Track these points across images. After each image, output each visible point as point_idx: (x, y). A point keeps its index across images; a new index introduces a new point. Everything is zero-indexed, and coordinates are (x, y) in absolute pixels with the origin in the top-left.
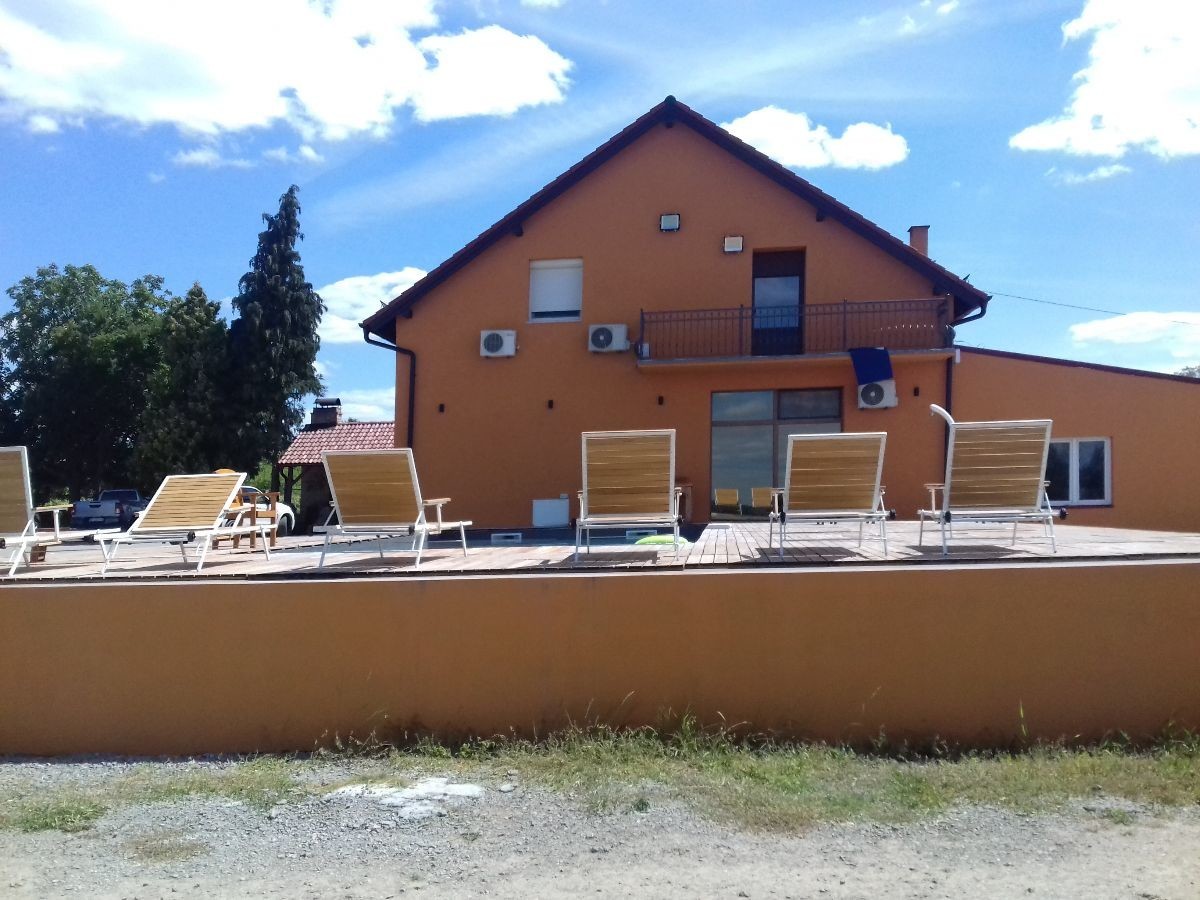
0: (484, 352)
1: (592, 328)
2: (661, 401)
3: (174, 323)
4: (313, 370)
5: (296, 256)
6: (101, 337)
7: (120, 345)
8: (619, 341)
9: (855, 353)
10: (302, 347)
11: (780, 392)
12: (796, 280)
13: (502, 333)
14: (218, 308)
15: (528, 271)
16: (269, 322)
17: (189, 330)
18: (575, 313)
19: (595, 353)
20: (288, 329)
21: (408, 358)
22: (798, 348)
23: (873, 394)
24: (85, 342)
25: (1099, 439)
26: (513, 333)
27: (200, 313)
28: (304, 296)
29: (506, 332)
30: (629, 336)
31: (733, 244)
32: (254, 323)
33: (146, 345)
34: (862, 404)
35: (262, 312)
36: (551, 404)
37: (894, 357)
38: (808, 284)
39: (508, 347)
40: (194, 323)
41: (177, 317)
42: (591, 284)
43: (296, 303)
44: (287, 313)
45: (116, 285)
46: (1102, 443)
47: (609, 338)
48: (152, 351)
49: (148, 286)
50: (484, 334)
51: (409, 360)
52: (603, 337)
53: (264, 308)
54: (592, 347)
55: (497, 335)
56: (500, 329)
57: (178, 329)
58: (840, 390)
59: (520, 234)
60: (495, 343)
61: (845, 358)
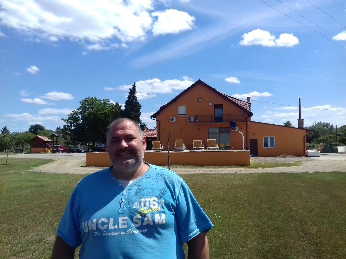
0: (170, 121)
1: (188, 117)
2: (200, 129)
3: (114, 110)
4: (140, 119)
5: (136, 97)
6: (100, 112)
7: (103, 114)
8: (192, 119)
9: (230, 122)
10: (138, 115)
11: (220, 128)
12: (221, 109)
13: (173, 118)
14: (121, 107)
15: (178, 107)
16: (131, 110)
17: (116, 111)
18: (185, 114)
20: (135, 111)
21: (158, 122)
22: (222, 121)
23: (234, 129)
24: (97, 113)
25: (272, 137)
26: (175, 118)
27: (118, 108)
28: (137, 104)
30: (194, 119)
31: (211, 104)
32: (129, 110)
33: (108, 114)
34: (232, 130)
35: (130, 108)
36: (182, 130)
37: (236, 123)
38: (223, 110)
39: (174, 120)
40: (117, 110)
41: (115, 109)
42: (188, 110)
43: (136, 106)
44: (135, 108)
45: (100, 100)
46: (273, 138)
47: (191, 118)
48: (109, 115)
49: (106, 101)
50: (170, 118)
51: (159, 123)
52: (190, 119)
53: (130, 107)
54: (188, 120)
56: (173, 117)
57: (114, 111)
58: (229, 128)
59: (176, 101)
60: (172, 120)
61: (229, 123)
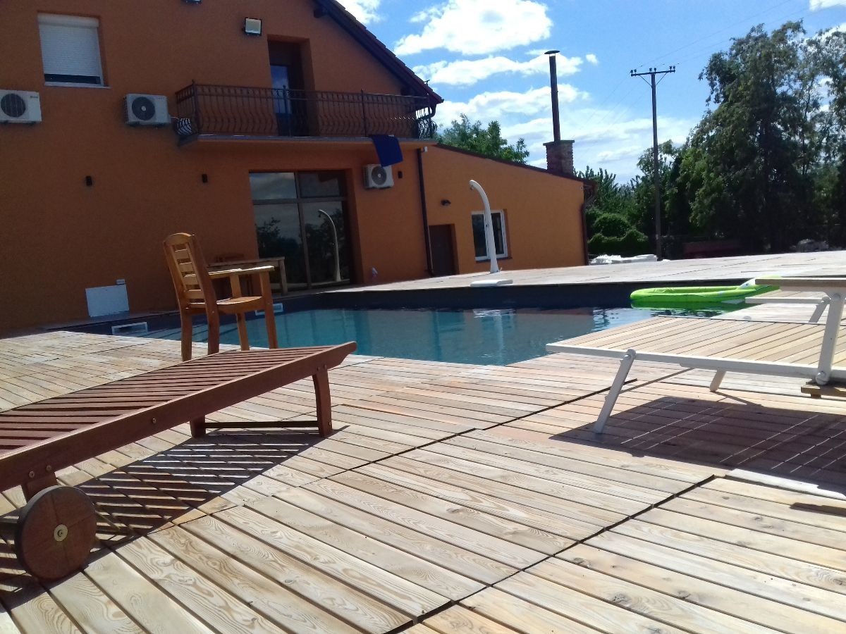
0: (2, 116)
1: (130, 98)
2: (205, 178)
8: (162, 115)
9: (376, 138)
11: (299, 173)
13: (23, 94)
15: (38, 25)
18: (97, 79)
19: (135, 125)
23: (379, 174)
25: (497, 211)
26: (35, 95)
29: (29, 93)
31: (253, 26)
34: (372, 183)
36: (89, 181)
39: (33, 112)
46: (498, 215)
50: (2, 94)
52: (144, 108)
54: (132, 118)
55: (17, 96)
60: (16, 105)
61: (368, 142)
